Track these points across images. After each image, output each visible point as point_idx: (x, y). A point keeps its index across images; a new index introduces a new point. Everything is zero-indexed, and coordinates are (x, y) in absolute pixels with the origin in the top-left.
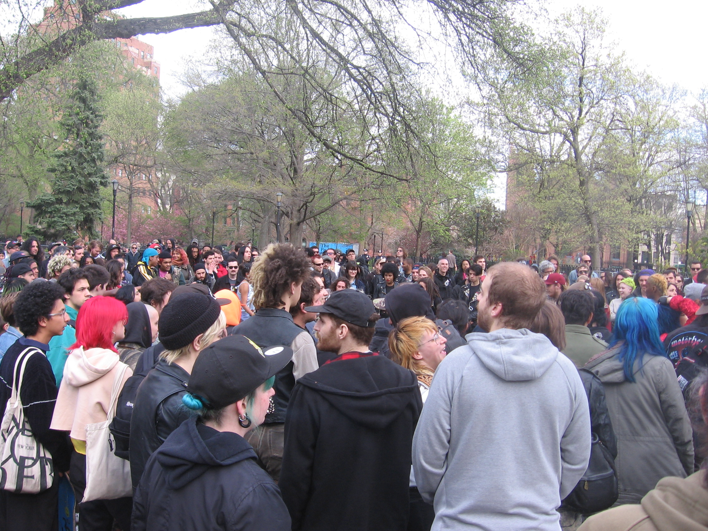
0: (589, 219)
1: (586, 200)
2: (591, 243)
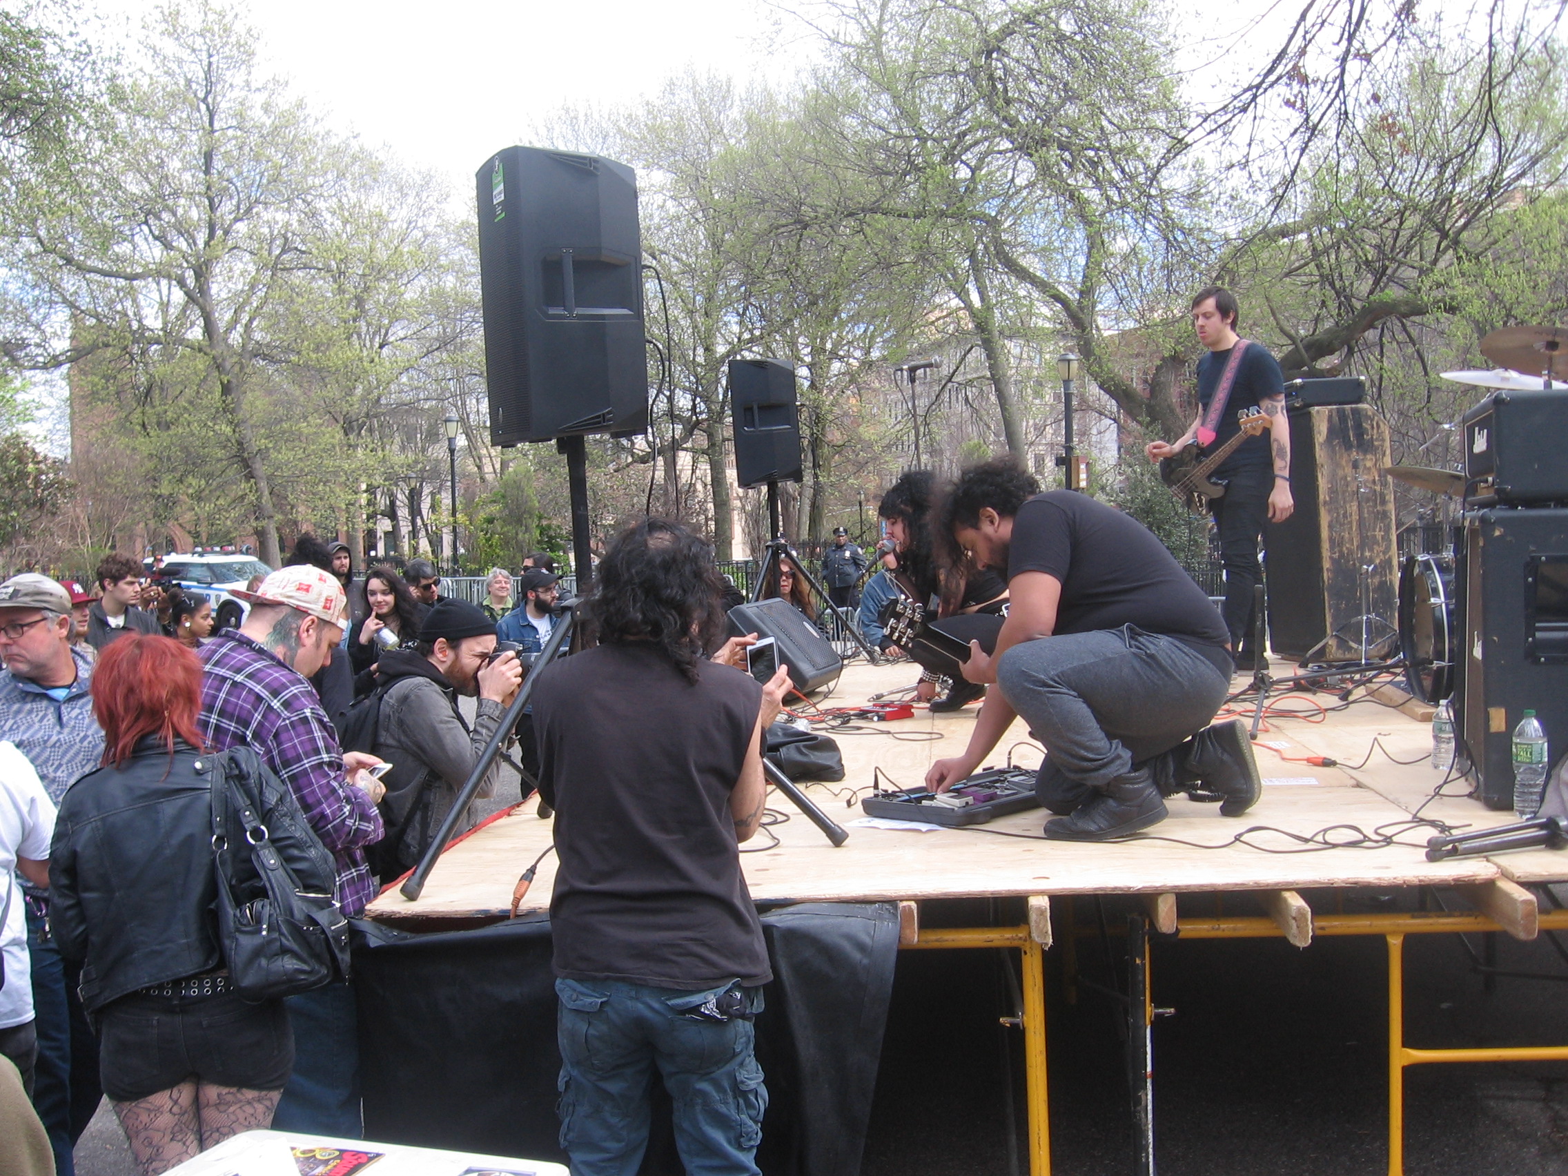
0: (248, 467)
1: (236, 425)
2: (257, 518)
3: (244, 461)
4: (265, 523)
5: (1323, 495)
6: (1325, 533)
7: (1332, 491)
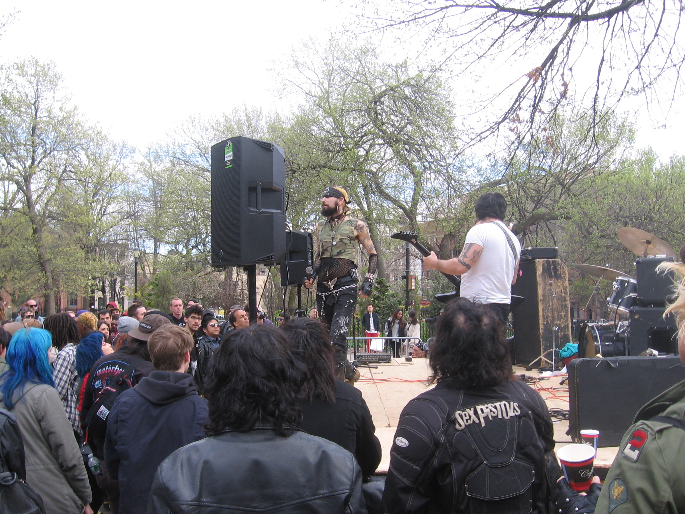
0: (43, 266)
1: (39, 247)
2: (45, 290)
3: (42, 264)
4: (49, 292)
5: (540, 297)
6: (541, 313)
7: (544, 295)
